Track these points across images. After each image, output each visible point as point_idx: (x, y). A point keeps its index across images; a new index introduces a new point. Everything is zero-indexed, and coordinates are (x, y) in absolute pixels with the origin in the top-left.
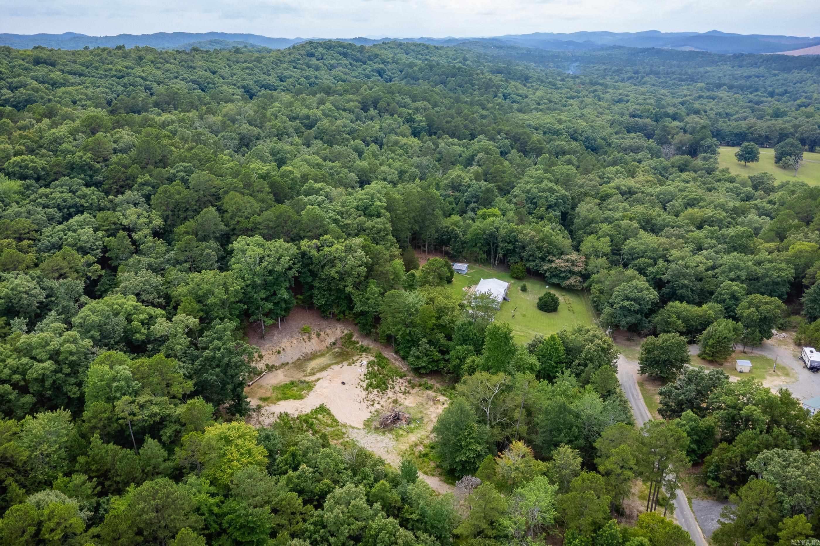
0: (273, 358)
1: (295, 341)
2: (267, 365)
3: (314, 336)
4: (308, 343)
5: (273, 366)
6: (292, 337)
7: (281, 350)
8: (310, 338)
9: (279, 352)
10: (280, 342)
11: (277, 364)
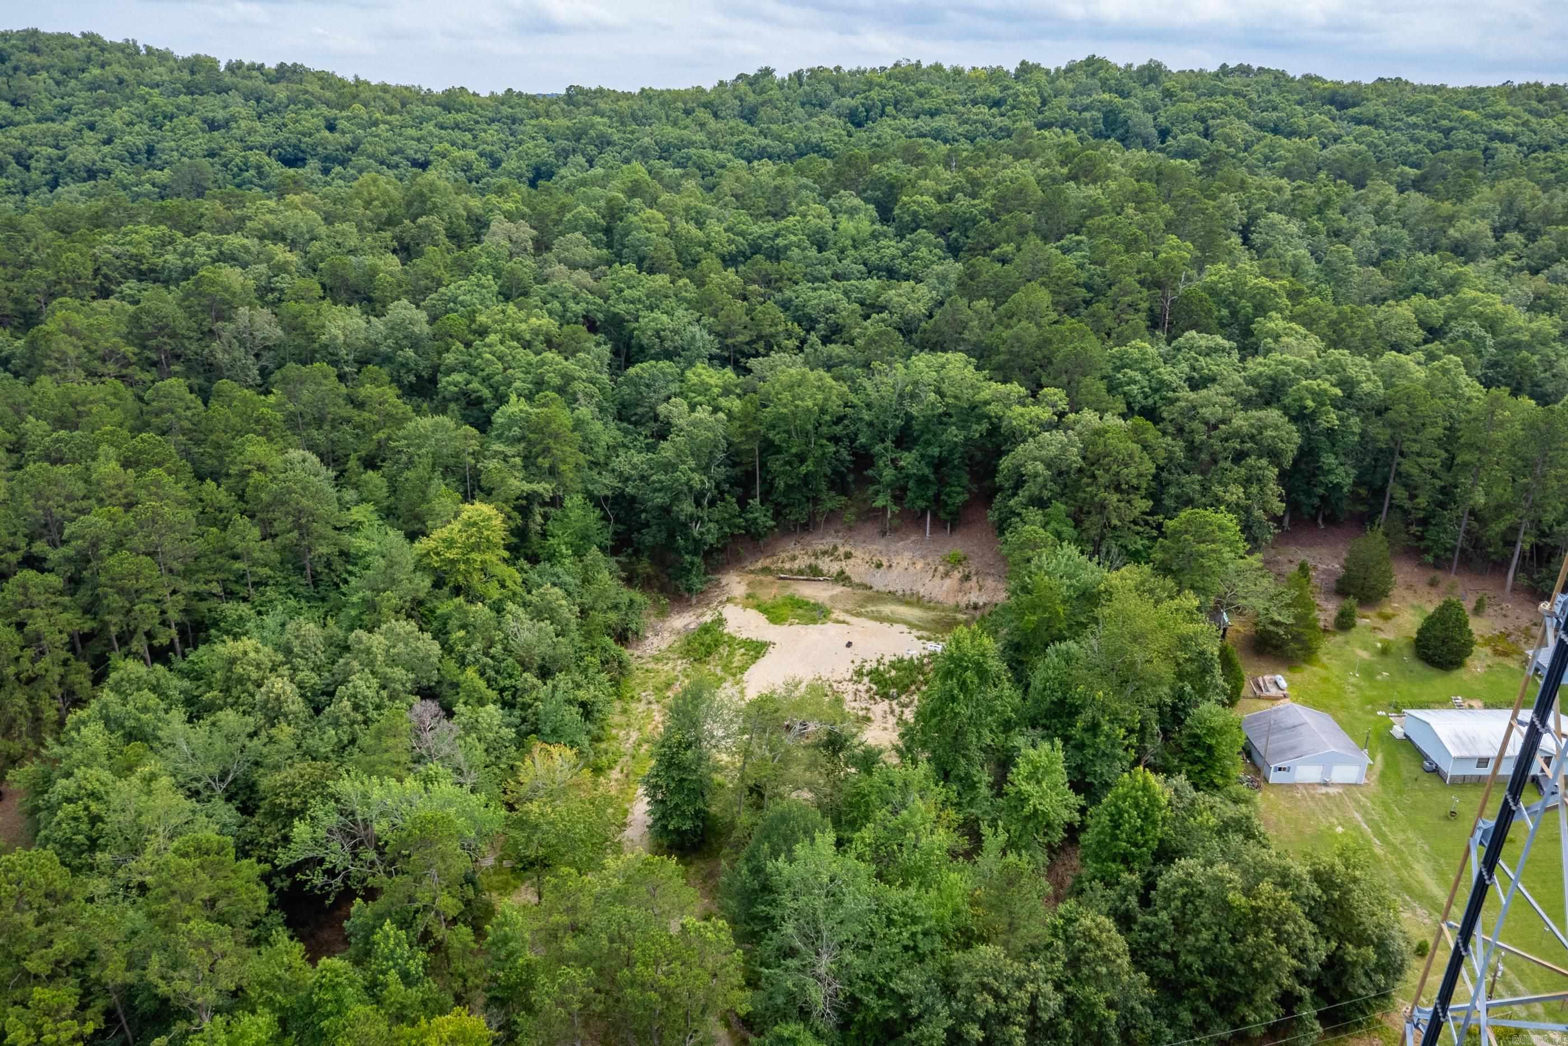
0: (863, 568)
1: (920, 565)
2: (843, 572)
3: (957, 575)
4: (937, 580)
5: (848, 578)
6: (924, 557)
7: (885, 563)
8: (947, 574)
9: (879, 566)
10: (897, 553)
11: (856, 579)
